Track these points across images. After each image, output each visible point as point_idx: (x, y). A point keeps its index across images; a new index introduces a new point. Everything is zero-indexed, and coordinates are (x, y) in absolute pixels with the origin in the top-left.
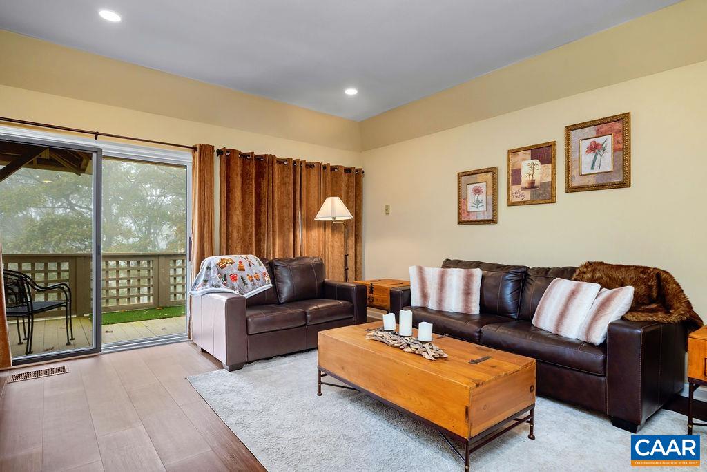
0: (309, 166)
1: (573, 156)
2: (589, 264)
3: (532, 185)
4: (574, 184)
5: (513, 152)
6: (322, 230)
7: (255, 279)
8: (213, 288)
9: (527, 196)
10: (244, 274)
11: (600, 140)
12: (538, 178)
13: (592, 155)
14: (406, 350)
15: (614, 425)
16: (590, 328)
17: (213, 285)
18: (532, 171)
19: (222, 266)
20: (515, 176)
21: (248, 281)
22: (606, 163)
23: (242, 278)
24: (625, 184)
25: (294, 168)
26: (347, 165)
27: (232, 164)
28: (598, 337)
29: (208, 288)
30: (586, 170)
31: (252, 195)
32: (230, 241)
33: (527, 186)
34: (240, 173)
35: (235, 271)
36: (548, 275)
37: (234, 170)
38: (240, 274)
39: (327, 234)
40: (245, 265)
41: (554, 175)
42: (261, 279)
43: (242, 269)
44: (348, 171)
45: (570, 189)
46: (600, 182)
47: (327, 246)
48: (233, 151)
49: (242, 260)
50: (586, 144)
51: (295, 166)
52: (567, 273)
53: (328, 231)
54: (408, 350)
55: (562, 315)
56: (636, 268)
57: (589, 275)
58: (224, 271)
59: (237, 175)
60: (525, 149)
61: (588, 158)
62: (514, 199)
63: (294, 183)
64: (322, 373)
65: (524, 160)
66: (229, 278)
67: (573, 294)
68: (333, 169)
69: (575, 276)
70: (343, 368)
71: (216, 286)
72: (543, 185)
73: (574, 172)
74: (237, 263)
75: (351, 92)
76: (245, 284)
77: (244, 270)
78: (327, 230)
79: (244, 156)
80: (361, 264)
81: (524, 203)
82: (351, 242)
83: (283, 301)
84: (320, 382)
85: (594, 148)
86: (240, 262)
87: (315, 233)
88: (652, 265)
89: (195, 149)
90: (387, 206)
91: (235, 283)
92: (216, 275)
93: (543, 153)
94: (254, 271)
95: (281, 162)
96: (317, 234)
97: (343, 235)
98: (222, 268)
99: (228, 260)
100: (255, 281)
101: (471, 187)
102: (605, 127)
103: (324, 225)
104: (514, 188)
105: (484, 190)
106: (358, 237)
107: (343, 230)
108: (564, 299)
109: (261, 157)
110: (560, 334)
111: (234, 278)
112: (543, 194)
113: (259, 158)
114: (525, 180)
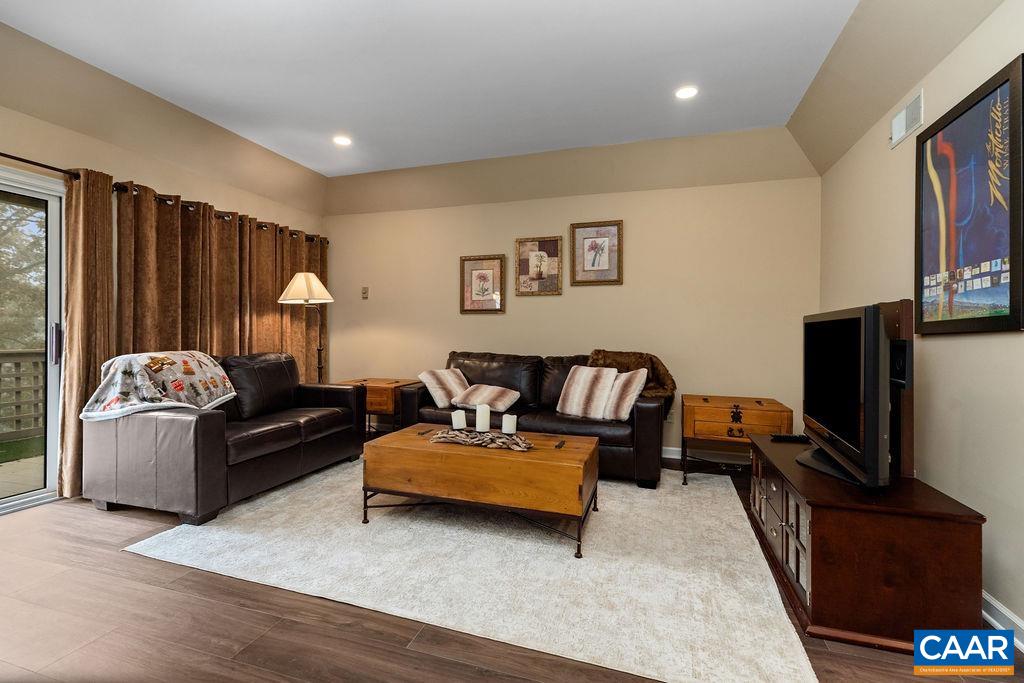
0: (260, 226)
1: (578, 252)
2: (598, 352)
3: (540, 276)
4: (578, 278)
5: (521, 242)
6: (278, 316)
7: (211, 386)
8: (146, 404)
9: (535, 286)
10: (195, 379)
11: (599, 241)
12: (545, 269)
13: (593, 253)
14: (490, 446)
15: (640, 486)
16: (618, 407)
17: (144, 399)
18: (539, 261)
19: (153, 370)
20: (523, 266)
21: (201, 389)
22: (604, 262)
23: (191, 385)
24: (619, 281)
25: (241, 227)
26: (309, 231)
27: (144, 210)
28: (625, 415)
29: (135, 404)
30: (588, 267)
31: (177, 260)
32: (139, 331)
33: (534, 276)
34: (154, 224)
35: (180, 375)
36: (565, 364)
37: (146, 220)
38: (187, 380)
39: (284, 322)
40: (193, 365)
41: (560, 268)
42: (221, 386)
43: (189, 372)
44: (310, 239)
45: (575, 283)
46: (599, 278)
47: (284, 338)
48: (145, 189)
49: (187, 359)
50: (588, 243)
51: (241, 224)
52: (582, 361)
53: (287, 319)
54: (494, 445)
55: (589, 399)
56: (634, 354)
57: (601, 362)
58: (160, 376)
59: (152, 227)
60: (533, 240)
61: (589, 256)
62: (523, 289)
63: (241, 249)
64: (369, 493)
65: (532, 251)
66: (170, 387)
67: (596, 380)
68: (292, 233)
69: (589, 362)
70: (409, 480)
71: (152, 400)
72: (551, 277)
73: (578, 268)
74: (179, 363)
75: (343, 141)
76: (198, 394)
77: (193, 373)
78: (284, 317)
79: (161, 200)
80: (326, 361)
81: (532, 294)
82: (315, 333)
83: (245, 416)
84: (366, 506)
85: (595, 248)
86: (185, 363)
87: (270, 320)
88: (644, 352)
89: (71, 175)
90: (364, 288)
91: (181, 393)
92: (148, 383)
93: (550, 246)
94: (209, 375)
95: (220, 216)
96: (271, 323)
97: (304, 324)
98: (156, 371)
99: (163, 359)
100: (213, 389)
101: (476, 273)
102: (603, 229)
103: (282, 309)
104: (523, 278)
105: (490, 278)
106: (323, 327)
107: (304, 317)
108: (588, 385)
109: (191, 204)
110: (589, 416)
111: (179, 387)
112: (549, 286)
113: (186, 205)
114: (533, 271)
